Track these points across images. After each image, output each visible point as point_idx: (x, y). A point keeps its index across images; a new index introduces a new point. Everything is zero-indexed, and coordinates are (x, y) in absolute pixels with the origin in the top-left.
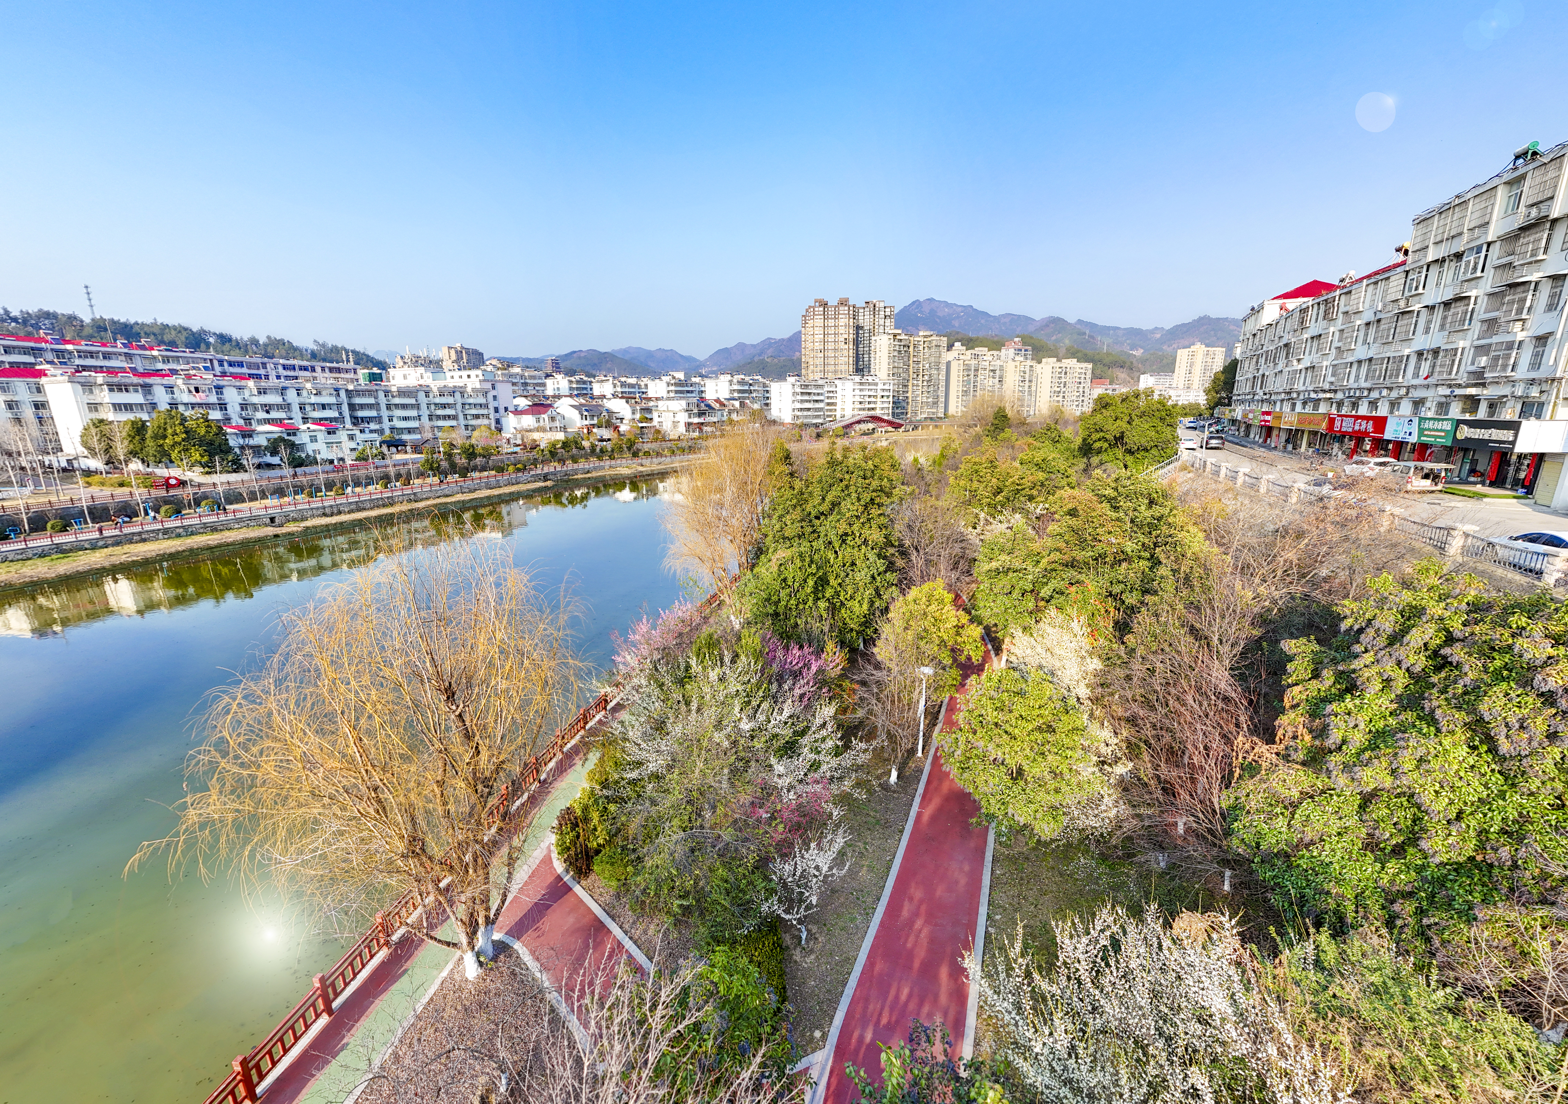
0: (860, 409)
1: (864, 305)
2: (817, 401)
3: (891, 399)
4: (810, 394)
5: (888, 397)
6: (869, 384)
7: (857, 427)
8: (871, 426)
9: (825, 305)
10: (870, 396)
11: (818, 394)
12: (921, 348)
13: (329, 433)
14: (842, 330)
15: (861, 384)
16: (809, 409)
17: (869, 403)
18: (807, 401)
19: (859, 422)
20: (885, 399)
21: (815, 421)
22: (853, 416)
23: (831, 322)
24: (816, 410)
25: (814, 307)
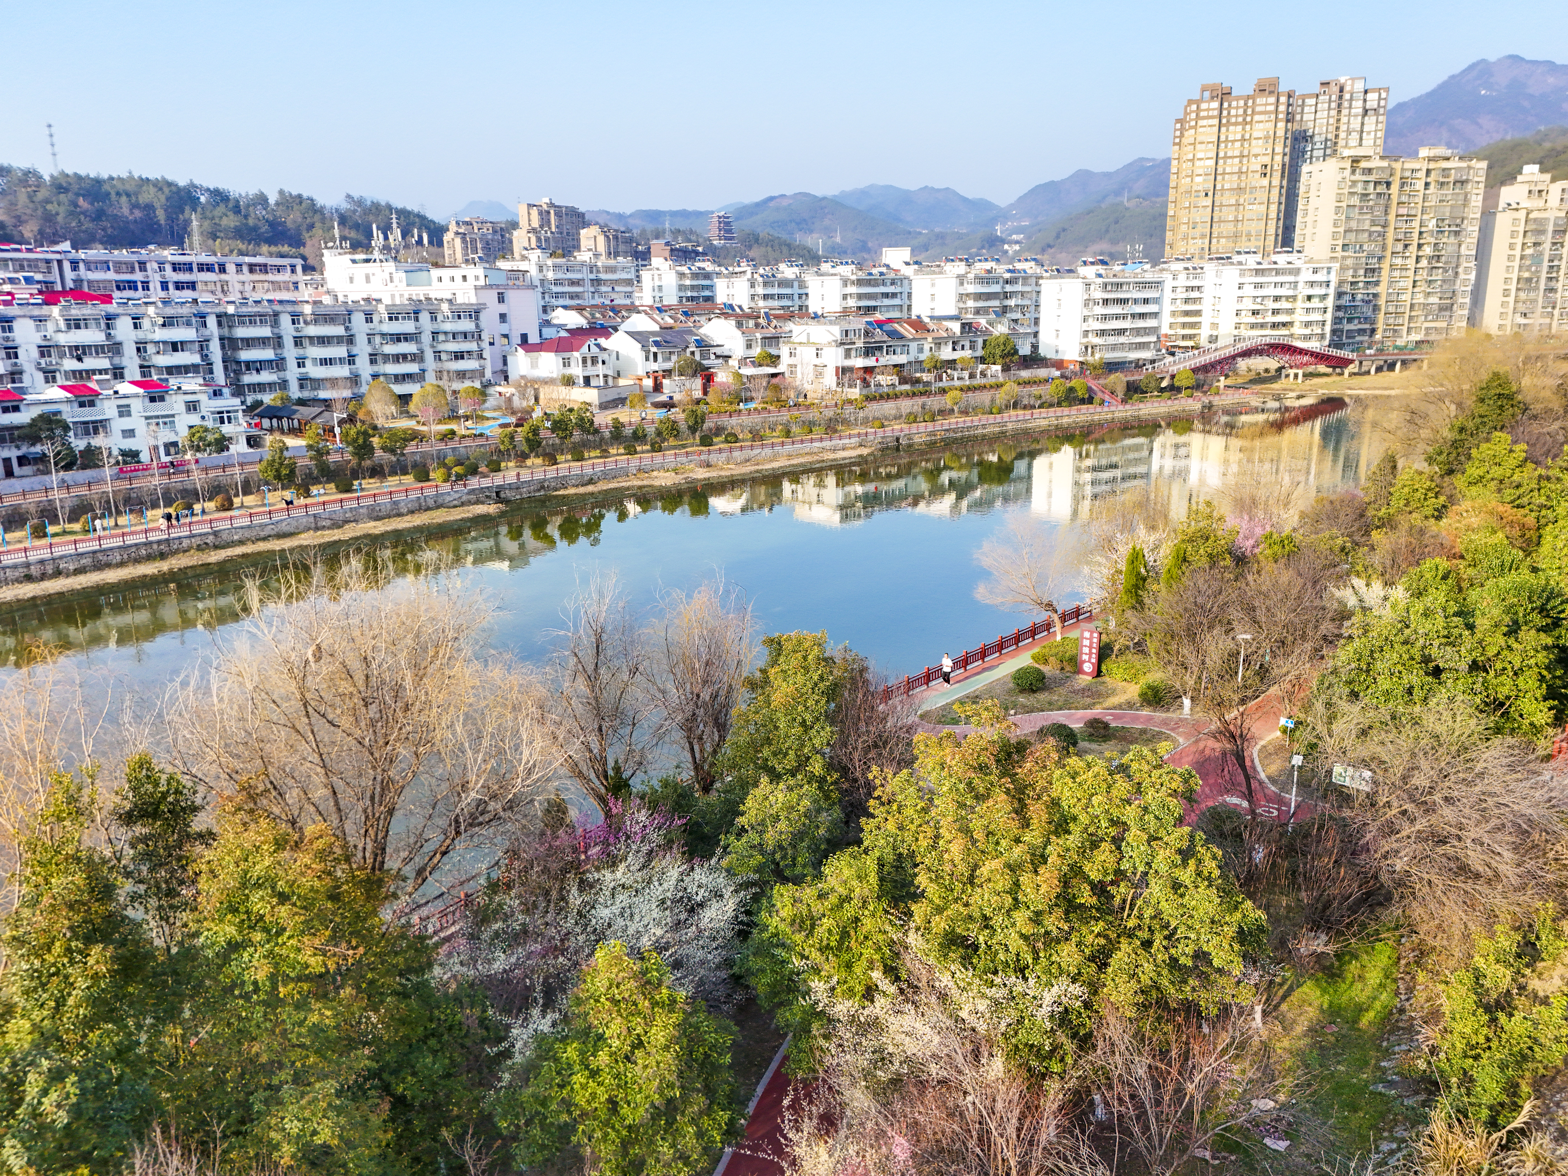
0: (1253, 326)
1: (1317, 89)
2: (1142, 316)
3: (1330, 302)
4: (1124, 301)
5: (1323, 297)
6: (1278, 272)
7: (1242, 364)
8: (1271, 363)
9: (1223, 95)
10: (1277, 299)
11: (1146, 301)
12: (1420, 185)
13: (153, 400)
14: (1257, 147)
15: (1258, 272)
16: (1121, 332)
17: (1275, 312)
18: (1117, 317)
19: (1247, 353)
20: (1315, 303)
21: (1133, 355)
22: (1237, 339)
23: (1235, 133)
24: (1138, 332)
25: (1198, 102)
